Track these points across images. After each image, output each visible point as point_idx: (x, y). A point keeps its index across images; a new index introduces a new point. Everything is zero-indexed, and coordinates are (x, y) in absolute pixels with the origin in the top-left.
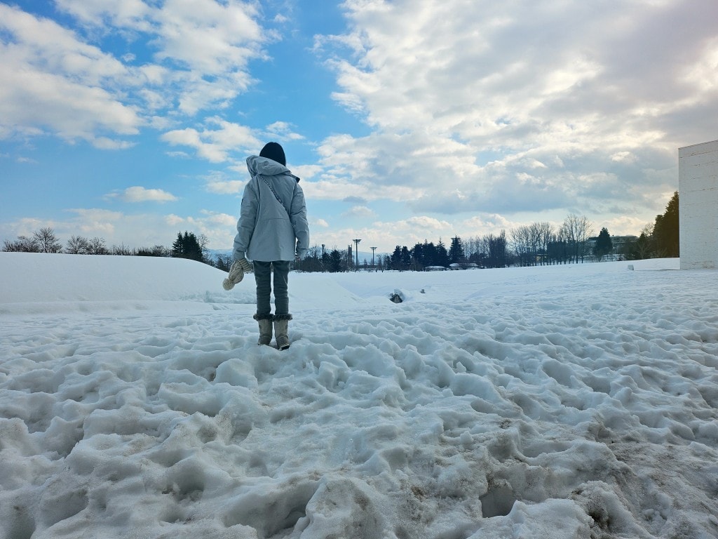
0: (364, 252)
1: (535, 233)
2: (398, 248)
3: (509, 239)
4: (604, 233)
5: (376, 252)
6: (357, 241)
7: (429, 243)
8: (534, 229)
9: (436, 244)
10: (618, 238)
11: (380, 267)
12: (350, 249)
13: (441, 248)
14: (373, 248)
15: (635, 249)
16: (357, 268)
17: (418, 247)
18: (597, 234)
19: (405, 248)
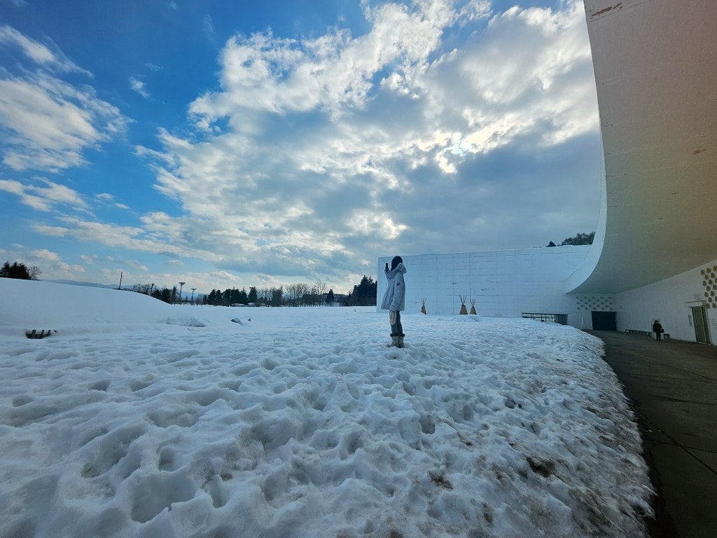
0: (186, 291)
1: (299, 289)
2: (214, 291)
3: (285, 291)
4: (331, 292)
5: (195, 292)
6: (182, 284)
7: (236, 289)
8: (299, 286)
9: (240, 290)
10: (337, 295)
11: (198, 302)
12: (175, 288)
13: (244, 293)
14: (194, 289)
15: (346, 301)
16: (180, 301)
17: (228, 291)
18: (328, 292)
19: (219, 291)
